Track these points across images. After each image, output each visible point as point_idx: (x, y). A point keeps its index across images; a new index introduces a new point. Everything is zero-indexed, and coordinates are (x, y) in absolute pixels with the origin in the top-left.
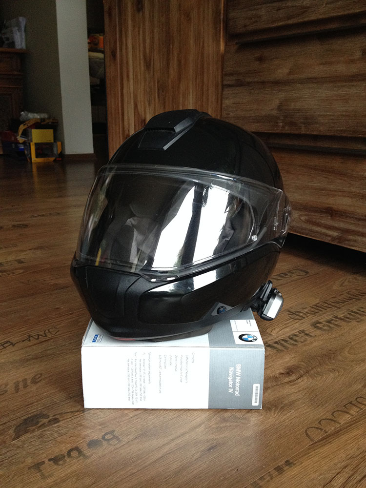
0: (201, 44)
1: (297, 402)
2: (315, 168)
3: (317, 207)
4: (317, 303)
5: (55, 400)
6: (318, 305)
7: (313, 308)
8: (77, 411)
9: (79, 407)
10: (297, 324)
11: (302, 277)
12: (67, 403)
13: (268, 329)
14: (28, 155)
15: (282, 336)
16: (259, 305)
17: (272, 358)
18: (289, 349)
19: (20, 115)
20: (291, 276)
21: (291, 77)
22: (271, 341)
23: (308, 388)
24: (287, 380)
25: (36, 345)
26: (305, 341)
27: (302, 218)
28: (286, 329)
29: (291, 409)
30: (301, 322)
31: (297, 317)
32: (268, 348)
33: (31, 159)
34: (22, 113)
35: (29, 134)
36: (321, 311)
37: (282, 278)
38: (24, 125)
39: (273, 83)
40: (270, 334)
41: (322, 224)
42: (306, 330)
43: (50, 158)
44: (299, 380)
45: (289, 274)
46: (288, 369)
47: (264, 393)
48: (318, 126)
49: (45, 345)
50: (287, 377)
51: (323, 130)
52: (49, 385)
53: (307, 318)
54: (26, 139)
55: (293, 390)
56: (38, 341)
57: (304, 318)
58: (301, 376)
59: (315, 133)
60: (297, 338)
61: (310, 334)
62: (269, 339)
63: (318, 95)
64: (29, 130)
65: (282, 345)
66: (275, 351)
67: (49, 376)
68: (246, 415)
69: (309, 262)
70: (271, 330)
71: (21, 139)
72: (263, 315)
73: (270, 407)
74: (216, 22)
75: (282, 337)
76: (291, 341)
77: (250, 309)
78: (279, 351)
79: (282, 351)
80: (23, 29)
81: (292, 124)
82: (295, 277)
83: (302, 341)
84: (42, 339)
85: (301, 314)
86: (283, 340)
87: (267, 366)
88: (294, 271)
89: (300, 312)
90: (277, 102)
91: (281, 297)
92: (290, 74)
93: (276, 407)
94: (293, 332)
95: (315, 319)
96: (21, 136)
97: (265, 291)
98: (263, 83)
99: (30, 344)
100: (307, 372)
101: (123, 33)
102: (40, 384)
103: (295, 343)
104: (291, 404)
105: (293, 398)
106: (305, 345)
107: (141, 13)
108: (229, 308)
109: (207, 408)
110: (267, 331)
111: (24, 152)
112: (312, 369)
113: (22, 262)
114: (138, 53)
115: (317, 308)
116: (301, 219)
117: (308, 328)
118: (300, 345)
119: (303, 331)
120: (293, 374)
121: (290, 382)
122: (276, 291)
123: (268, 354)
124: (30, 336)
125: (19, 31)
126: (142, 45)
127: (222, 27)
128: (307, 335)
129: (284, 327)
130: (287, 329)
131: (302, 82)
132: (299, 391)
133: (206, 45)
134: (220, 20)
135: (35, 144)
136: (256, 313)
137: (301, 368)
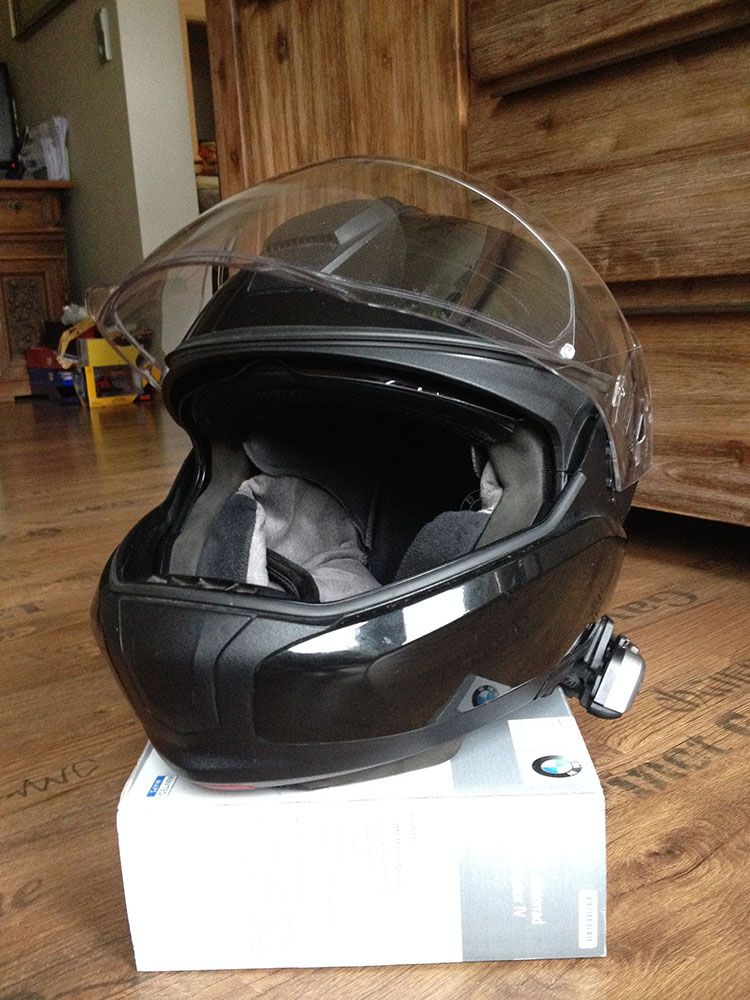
0: (416, 110)
1: (701, 932)
2: (692, 355)
3: (704, 445)
4: (724, 667)
5: (65, 952)
6: (728, 672)
7: (716, 680)
8: (119, 982)
9: (126, 968)
10: (681, 723)
11: (681, 609)
12: (95, 960)
13: (611, 738)
14: (81, 393)
15: (647, 755)
16: (582, 680)
17: (625, 812)
18: (668, 788)
19: (62, 313)
20: (655, 608)
21: (621, 154)
22: (621, 769)
23: (725, 890)
24: (667, 870)
25: (40, 806)
26: (706, 763)
27: (670, 472)
28: (654, 735)
29: (685, 952)
30: (691, 716)
31: (680, 705)
32: (615, 789)
33: (87, 400)
34: (67, 308)
35: (82, 350)
36: (738, 686)
37: (634, 614)
38: (71, 332)
39: (580, 172)
40: (617, 752)
41: (720, 482)
42: (704, 735)
43: (126, 397)
44: (701, 870)
45: (651, 604)
46: (668, 840)
47: (610, 912)
48: (692, 256)
49: (59, 803)
50: (669, 863)
51: (703, 264)
52: (54, 911)
53: (704, 707)
54: (76, 361)
55: (687, 898)
56: (45, 794)
57: (697, 706)
58: (705, 858)
59: (686, 274)
60: (684, 758)
61: (715, 745)
62: (613, 764)
63: (687, 185)
64: (81, 340)
65: (648, 777)
66: (631, 794)
67: (60, 887)
68: (566, 976)
69: (696, 574)
70: (617, 740)
71: (65, 362)
72: (593, 705)
73: (629, 948)
74: (445, 58)
75: (647, 757)
76: (670, 766)
77: (560, 689)
78: (641, 793)
79: (649, 792)
80: (62, 139)
81: (632, 258)
82: (665, 609)
83: (699, 764)
84: (54, 788)
85: (690, 698)
86: (649, 765)
87: (615, 836)
88: (663, 597)
89: (686, 692)
90: (593, 214)
91: (638, 656)
92: (616, 147)
93: (645, 947)
94: (672, 744)
95: (725, 707)
96: (65, 356)
97: (594, 643)
98: (558, 175)
99: (24, 801)
100: (720, 846)
101: (252, 110)
102: (32, 908)
103: (681, 771)
104: (685, 939)
105: (689, 920)
106: (706, 774)
107: (286, 63)
108: (503, 689)
109: (461, 960)
110: (609, 743)
111: (73, 388)
112: (732, 836)
113: (37, 609)
114: (284, 149)
115: (727, 679)
116: (667, 475)
117: (710, 732)
118: (693, 774)
119: (698, 740)
120: (682, 852)
121: (678, 875)
122: (622, 641)
123: (614, 802)
124: (26, 783)
125: (54, 145)
126: (291, 132)
127: (458, 68)
128: (708, 747)
129: (649, 731)
130: (658, 737)
131: (645, 161)
132: (704, 900)
133: (426, 110)
134: (454, 52)
135: (95, 368)
136: (575, 700)
137: (703, 835)
